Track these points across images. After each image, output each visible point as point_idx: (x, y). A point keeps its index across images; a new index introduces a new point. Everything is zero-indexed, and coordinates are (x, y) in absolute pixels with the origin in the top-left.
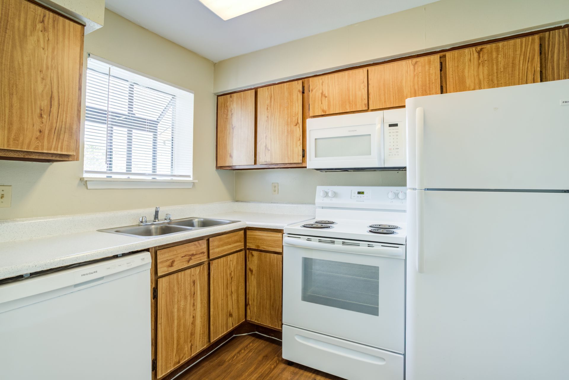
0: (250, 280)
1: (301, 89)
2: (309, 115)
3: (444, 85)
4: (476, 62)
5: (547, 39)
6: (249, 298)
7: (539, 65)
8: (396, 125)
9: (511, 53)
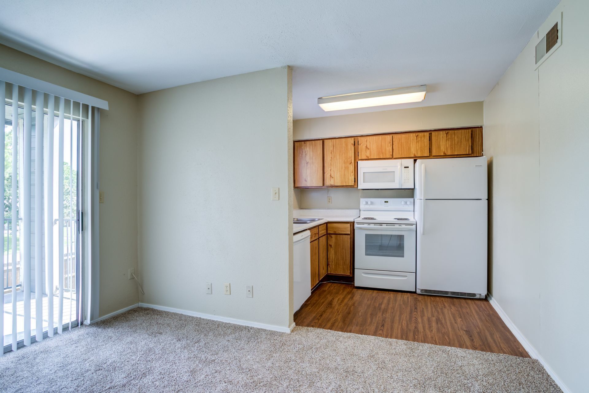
0: (330, 251)
1: (353, 143)
2: (358, 158)
3: (431, 148)
4: (445, 139)
5: (474, 132)
6: (329, 261)
7: (471, 143)
8: (408, 167)
9: (460, 136)
